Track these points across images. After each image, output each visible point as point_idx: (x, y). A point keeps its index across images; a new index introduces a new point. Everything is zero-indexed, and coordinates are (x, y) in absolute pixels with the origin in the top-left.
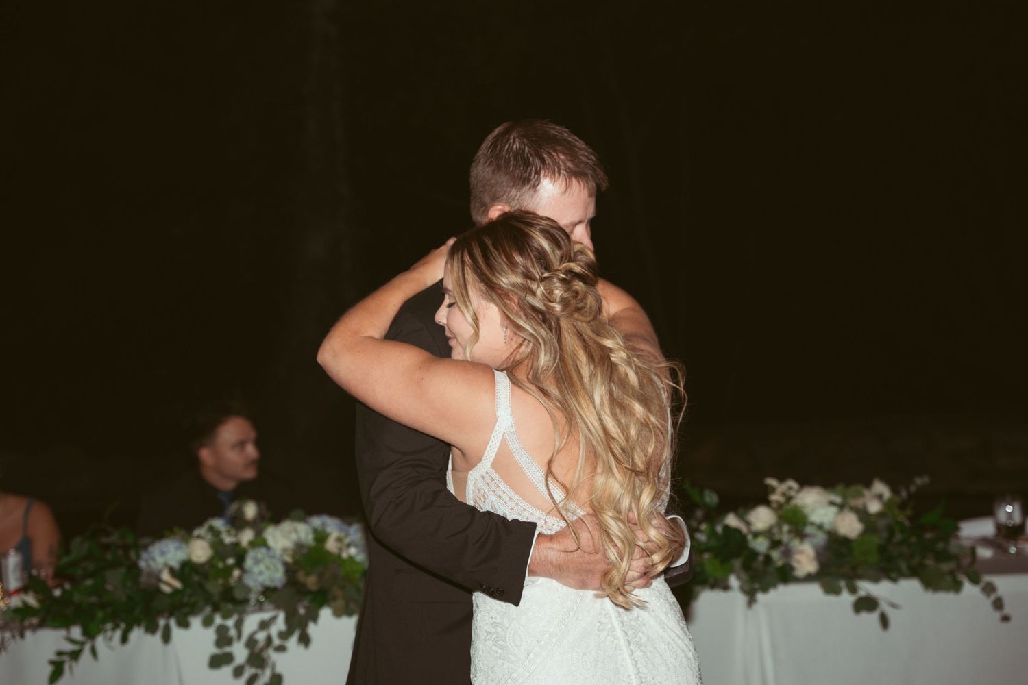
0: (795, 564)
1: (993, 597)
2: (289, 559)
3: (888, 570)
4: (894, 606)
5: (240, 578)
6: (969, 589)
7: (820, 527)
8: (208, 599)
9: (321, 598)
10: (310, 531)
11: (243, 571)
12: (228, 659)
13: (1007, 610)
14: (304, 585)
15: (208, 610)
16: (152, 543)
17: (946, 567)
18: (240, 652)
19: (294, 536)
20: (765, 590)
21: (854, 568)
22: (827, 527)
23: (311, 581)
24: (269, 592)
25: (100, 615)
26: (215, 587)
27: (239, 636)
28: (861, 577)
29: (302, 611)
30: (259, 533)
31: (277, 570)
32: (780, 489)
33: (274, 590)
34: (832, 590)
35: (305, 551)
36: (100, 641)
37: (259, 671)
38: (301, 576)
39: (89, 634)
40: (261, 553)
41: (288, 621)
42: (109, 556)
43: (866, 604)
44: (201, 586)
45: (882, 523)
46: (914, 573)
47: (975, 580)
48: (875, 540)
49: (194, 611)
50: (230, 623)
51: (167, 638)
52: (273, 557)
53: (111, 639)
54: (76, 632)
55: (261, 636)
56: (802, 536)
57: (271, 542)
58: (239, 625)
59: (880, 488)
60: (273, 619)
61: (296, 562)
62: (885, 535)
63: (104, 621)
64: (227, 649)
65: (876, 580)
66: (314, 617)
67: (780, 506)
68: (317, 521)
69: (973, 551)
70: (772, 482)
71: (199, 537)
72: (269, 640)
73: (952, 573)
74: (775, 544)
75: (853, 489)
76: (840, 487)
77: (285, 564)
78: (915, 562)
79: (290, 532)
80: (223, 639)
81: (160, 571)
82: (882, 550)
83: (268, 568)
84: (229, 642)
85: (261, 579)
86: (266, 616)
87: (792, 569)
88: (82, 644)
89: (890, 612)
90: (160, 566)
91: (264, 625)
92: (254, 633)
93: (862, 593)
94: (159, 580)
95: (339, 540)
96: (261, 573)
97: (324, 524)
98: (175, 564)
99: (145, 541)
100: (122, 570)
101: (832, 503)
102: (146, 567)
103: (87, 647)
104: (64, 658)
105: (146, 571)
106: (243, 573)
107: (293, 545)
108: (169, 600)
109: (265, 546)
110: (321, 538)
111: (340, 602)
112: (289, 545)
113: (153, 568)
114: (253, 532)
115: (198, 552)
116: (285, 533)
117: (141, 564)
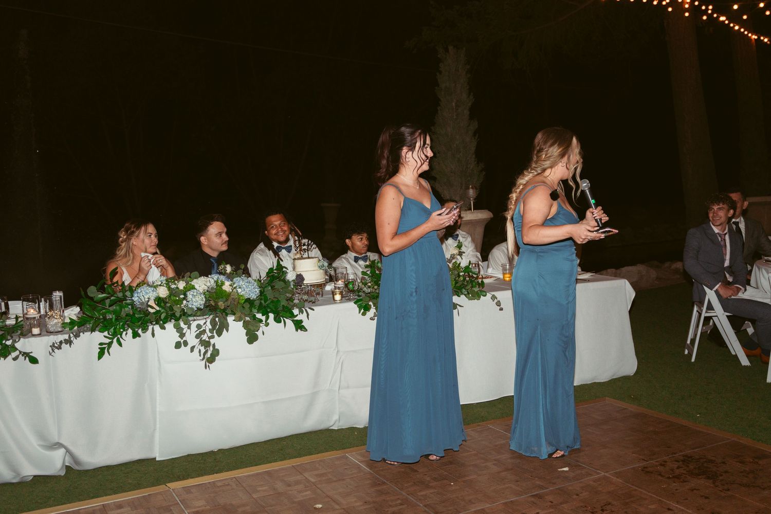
2: (206, 294)
5: (187, 304)
9: (225, 313)
10: (214, 281)
12: (186, 343)
13: (502, 306)
14: (215, 307)
17: (476, 290)
18: (192, 340)
19: (208, 284)
23: (221, 304)
24: (199, 310)
25: (121, 324)
30: (188, 283)
31: (202, 300)
33: (202, 308)
35: (213, 291)
39: (116, 334)
40: (193, 292)
49: (168, 321)
51: (153, 335)
52: (199, 294)
53: (127, 335)
57: (197, 286)
58: (189, 328)
60: (205, 323)
61: (210, 295)
68: (215, 277)
77: (205, 296)
79: (207, 282)
81: (147, 302)
84: (184, 335)
85: (195, 304)
94: (148, 306)
95: (230, 286)
96: (196, 301)
98: (154, 298)
102: (139, 300)
103: (115, 340)
104: (104, 346)
105: (139, 302)
106: (187, 301)
107: (208, 288)
108: (154, 316)
109: (195, 289)
110: (219, 285)
111: (238, 314)
112: (206, 288)
113: (143, 300)
114: (184, 282)
115: (163, 292)
116: (204, 282)
117: (135, 299)
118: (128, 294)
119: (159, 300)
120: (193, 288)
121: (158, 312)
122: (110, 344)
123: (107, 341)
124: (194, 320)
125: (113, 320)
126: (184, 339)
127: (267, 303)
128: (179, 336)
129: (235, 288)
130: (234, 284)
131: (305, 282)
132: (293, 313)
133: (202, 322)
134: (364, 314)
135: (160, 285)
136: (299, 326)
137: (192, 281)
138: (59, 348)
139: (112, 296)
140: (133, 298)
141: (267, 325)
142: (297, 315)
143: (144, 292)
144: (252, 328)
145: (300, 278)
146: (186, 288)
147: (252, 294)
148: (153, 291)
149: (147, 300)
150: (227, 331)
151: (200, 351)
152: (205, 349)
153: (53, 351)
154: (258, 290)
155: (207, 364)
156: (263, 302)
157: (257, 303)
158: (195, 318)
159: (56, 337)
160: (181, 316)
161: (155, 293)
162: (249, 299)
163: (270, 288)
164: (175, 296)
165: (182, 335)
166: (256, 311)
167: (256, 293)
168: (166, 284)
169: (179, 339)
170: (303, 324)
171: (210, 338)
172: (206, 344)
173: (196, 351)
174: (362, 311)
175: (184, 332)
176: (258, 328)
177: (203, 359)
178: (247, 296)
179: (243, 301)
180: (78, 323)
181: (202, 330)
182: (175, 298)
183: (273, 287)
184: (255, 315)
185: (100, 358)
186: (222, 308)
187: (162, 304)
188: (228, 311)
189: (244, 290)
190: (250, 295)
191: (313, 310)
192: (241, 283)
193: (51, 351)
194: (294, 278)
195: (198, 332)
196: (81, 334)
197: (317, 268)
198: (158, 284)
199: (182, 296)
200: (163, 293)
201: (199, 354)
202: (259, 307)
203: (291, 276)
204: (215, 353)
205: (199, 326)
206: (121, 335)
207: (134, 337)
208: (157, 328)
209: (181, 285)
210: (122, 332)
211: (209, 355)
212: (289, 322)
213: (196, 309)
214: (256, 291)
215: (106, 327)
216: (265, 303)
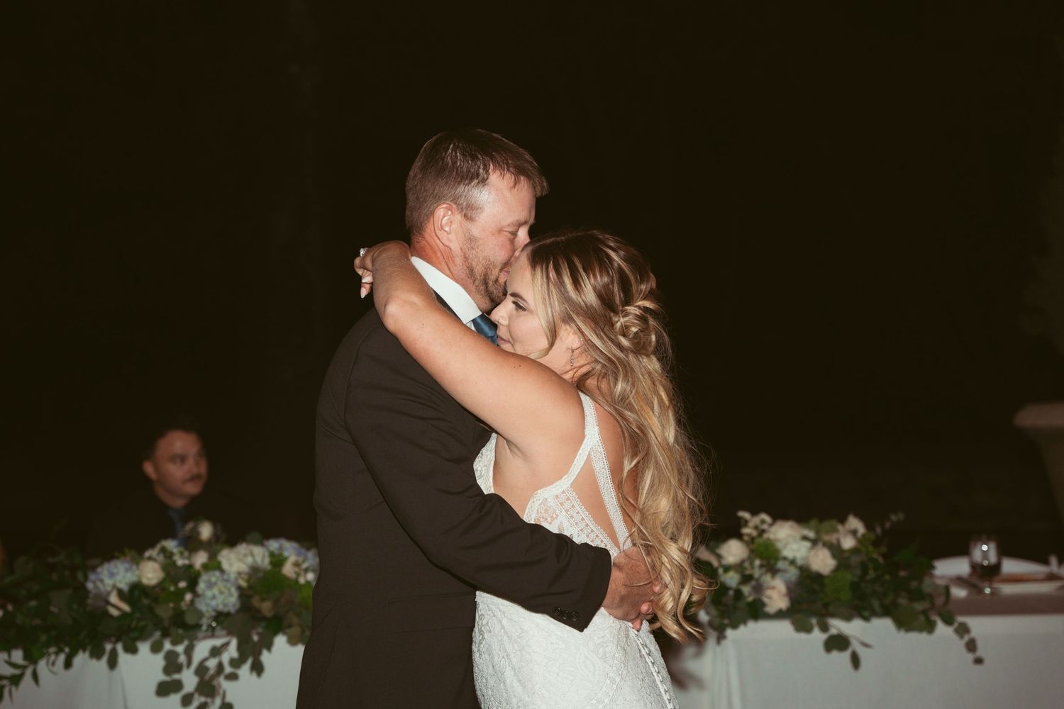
0: (766, 600)
1: (966, 638)
2: (244, 584)
3: (861, 608)
4: (866, 645)
5: (192, 602)
6: (942, 628)
7: (793, 562)
8: (158, 623)
9: (276, 625)
10: (267, 554)
11: (196, 594)
12: (176, 686)
13: (980, 653)
14: (258, 611)
15: (158, 634)
16: (102, 563)
17: (919, 606)
18: (189, 680)
19: (249, 560)
20: (735, 626)
21: (826, 606)
22: (799, 562)
23: (266, 607)
24: (221, 617)
25: (44, 638)
26: (165, 611)
27: (189, 663)
28: (833, 615)
29: (255, 638)
30: (213, 556)
31: (231, 595)
32: (753, 522)
33: (228, 614)
34: (803, 627)
35: (261, 575)
36: (42, 664)
37: (209, 700)
38: (256, 602)
39: (31, 658)
40: (214, 576)
41: (240, 648)
42: (55, 577)
43: (837, 643)
44: (151, 610)
45: (855, 560)
46: (886, 612)
47: (948, 621)
48: (849, 577)
49: (143, 637)
50: (180, 649)
51: (113, 663)
52: (227, 581)
53: (53, 664)
54: (18, 656)
55: (212, 664)
56: (774, 571)
57: (225, 565)
58: (189, 651)
59: (854, 523)
60: (226, 645)
61: (251, 587)
62: (858, 572)
63: (48, 645)
64: (176, 676)
65: (848, 618)
66: (269, 646)
67: (753, 539)
68: (274, 545)
69: (947, 589)
70: (745, 515)
71: (150, 558)
72: (220, 667)
73: (925, 612)
74: (746, 579)
75: (827, 524)
76: (814, 522)
77: (240, 588)
78: (888, 601)
79: (245, 555)
80: (172, 665)
81: (109, 594)
82: (855, 587)
83: (221, 593)
84: (179, 669)
85: (214, 603)
86: (218, 642)
87: (764, 605)
88: (24, 668)
89: (861, 651)
90: (109, 589)
91: (215, 652)
92: (206, 659)
93: (833, 631)
94: (108, 603)
95: (296, 564)
96: (214, 597)
97: (281, 548)
98: (124, 586)
99: (93, 561)
100: (69, 591)
101: (805, 538)
102: (96, 590)
103: (29, 672)
105: (95, 594)
109: (220, 569)
110: (276, 563)
112: (246, 569)
113: (101, 591)
114: (207, 554)
116: (240, 556)
117: (90, 587)
122: (15, 680)
124: (207, 638)
128: (168, 671)
133: (220, 643)
137: (222, 552)
140: (87, 585)
143: (106, 573)
146: (205, 566)
148: (129, 570)
158: (209, 632)
161: (132, 574)
165: (173, 669)
169: (167, 677)
173: (195, 704)
182: (169, 587)
199: (184, 584)
200: (151, 576)
207: (65, 668)
208: (121, 649)
209: (200, 560)
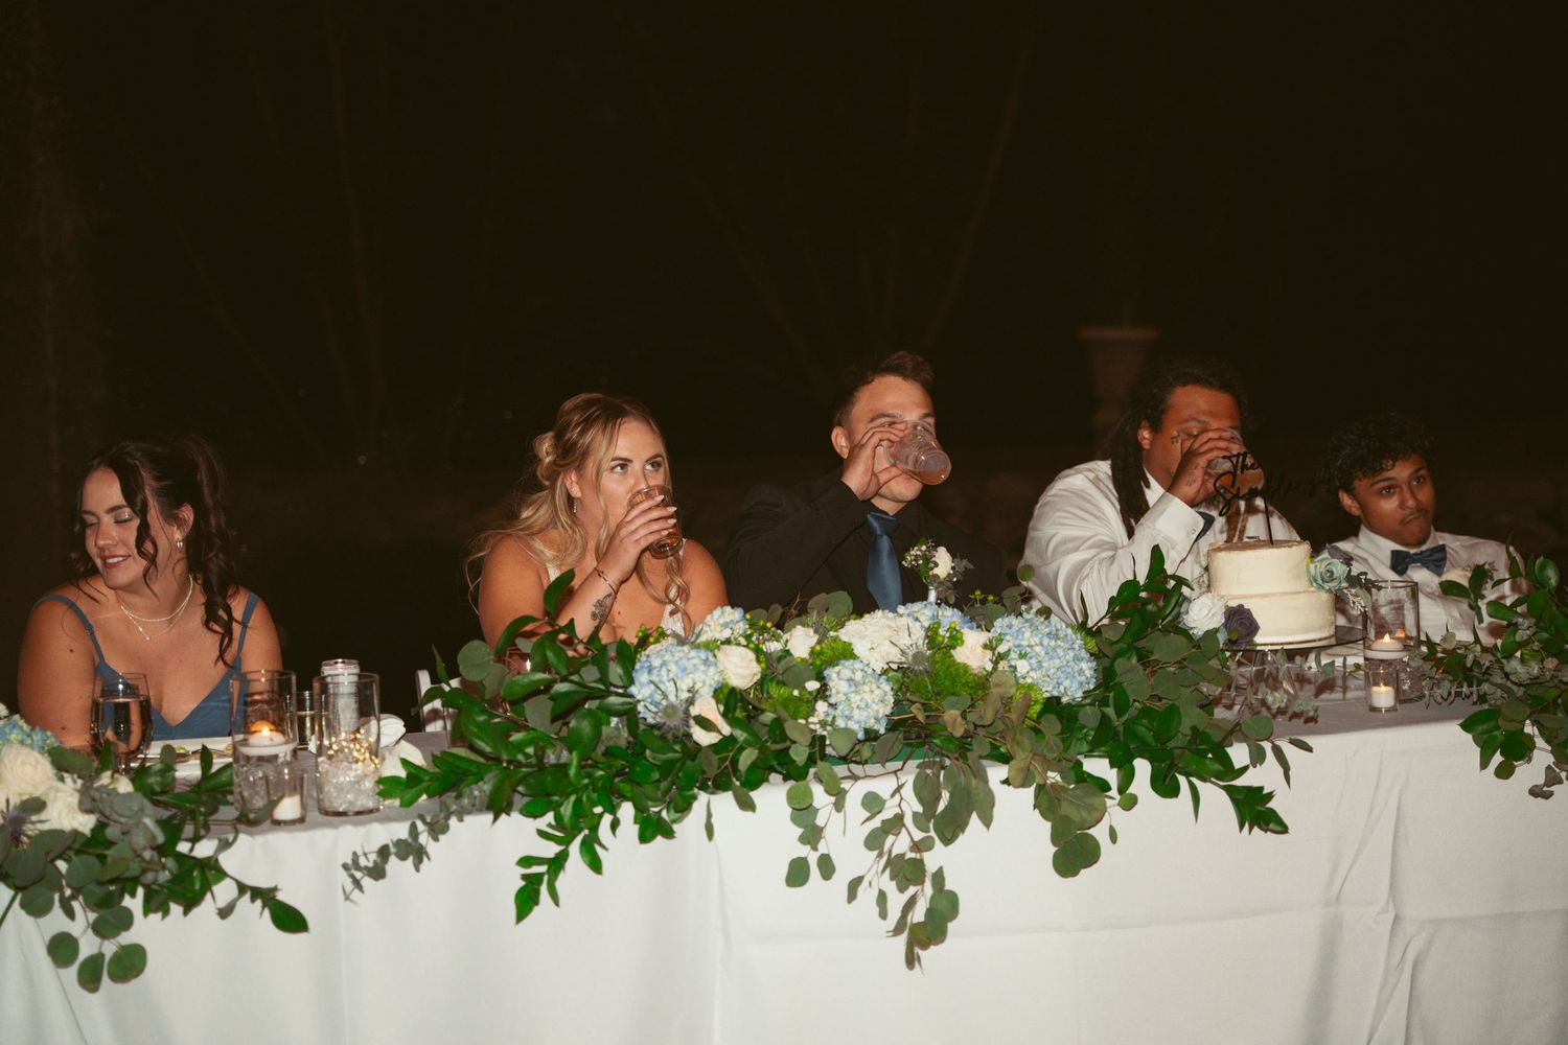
5: (830, 716)
10: (914, 628)
11: (830, 702)
12: (827, 867)
23: (949, 721)
24: (871, 739)
33: (875, 737)
40: (851, 670)
51: (710, 830)
68: (926, 611)
85: (860, 717)
86: (876, 785)
94: (690, 720)
102: (658, 697)
103: (575, 847)
104: (536, 869)
105: (657, 704)
106: (831, 705)
107: (903, 653)
108: (715, 758)
109: (854, 657)
110: (940, 645)
111: (1021, 758)
112: (895, 656)
113: (672, 698)
114: (811, 631)
115: (741, 669)
116: (887, 633)
117: (641, 690)
118: (616, 671)
119: (729, 698)
120: (847, 653)
121: (728, 741)
122: (557, 863)
123: (550, 850)
124: (855, 778)
125: (572, 772)
126: (822, 848)
127: (1124, 718)
128: (803, 840)
129: (1001, 657)
130: (1000, 640)
131: (1258, 639)
132: (1226, 761)
133: (883, 786)
134: (1504, 772)
135: (728, 642)
136: (1255, 810)
137: (842, 625)
138: (377, 872)
139: (564, 680)
140: (633, 690)
141: (1129, 803)
142: (1244, 769)
143: (673, 667)
144: (1075, 815)
145: (1240, 621)
146: (821, 653)
147: (1067, 683)
148: (706, 662)
149: (685, 695)
150: (987, 821)
151: (882, 898)
152: (902, 890)
153: (357, 884)
154: (1088, 668)
155: (917, 950)
156: (1110, 711)
157: (1090, 717)
158: (857, 769)
159: (361, 830)
160: (811, 761)
161: (712, 670)
162: (1058, 699)
163: (1134, 660)
164: (781, 683)
165: (812, 836)
166: (1085, 747)
167: (1083, 678)
168: (748, 637)
169: (804, 851)
170: (1269, 805)
171: (917, 846)
172: (907, 871)
173: (867, 896)
174: (1498, 758)
175: (820, 821)
176: (1096, 815)
177: (897, 931)
178: (1048, 690)
179: (1037, 708)
180: (434, 778)
181: (888, 813)
182: (783, 691)
183: (1144, 659)
184: (1080, 764)
185: (521, 915)
186: (959, 732)
187: (739, 714)
188: (980, 746)
189: (1040, 666)
190: (1059, 684)
191: (1309, 749)
192: (1028, 638)
193: (349, 885)
194: (1217, 621)
195: (876, 823)
196: (453, 821)
197: (1304, 583)
198: (718, 636)
199: (812, 685)
200: (740, 671)
201: (876, 910)
202: (1098, 730)
203: (1203, 615)
204: (943, 905)
205: (872, 803)
206: (594, 828)
207: (644, 838)
208: (723, 804)
209: (801, 641)
210: (601, 816)
211: (918, 915)
212: (1214, 795)
213: (861, 736)
214: (1081, 672)
215: (549, 795)
216: (1119, 714)
